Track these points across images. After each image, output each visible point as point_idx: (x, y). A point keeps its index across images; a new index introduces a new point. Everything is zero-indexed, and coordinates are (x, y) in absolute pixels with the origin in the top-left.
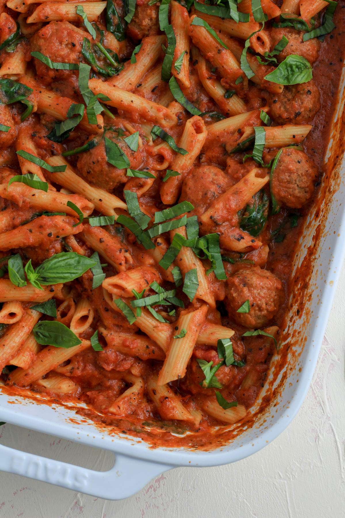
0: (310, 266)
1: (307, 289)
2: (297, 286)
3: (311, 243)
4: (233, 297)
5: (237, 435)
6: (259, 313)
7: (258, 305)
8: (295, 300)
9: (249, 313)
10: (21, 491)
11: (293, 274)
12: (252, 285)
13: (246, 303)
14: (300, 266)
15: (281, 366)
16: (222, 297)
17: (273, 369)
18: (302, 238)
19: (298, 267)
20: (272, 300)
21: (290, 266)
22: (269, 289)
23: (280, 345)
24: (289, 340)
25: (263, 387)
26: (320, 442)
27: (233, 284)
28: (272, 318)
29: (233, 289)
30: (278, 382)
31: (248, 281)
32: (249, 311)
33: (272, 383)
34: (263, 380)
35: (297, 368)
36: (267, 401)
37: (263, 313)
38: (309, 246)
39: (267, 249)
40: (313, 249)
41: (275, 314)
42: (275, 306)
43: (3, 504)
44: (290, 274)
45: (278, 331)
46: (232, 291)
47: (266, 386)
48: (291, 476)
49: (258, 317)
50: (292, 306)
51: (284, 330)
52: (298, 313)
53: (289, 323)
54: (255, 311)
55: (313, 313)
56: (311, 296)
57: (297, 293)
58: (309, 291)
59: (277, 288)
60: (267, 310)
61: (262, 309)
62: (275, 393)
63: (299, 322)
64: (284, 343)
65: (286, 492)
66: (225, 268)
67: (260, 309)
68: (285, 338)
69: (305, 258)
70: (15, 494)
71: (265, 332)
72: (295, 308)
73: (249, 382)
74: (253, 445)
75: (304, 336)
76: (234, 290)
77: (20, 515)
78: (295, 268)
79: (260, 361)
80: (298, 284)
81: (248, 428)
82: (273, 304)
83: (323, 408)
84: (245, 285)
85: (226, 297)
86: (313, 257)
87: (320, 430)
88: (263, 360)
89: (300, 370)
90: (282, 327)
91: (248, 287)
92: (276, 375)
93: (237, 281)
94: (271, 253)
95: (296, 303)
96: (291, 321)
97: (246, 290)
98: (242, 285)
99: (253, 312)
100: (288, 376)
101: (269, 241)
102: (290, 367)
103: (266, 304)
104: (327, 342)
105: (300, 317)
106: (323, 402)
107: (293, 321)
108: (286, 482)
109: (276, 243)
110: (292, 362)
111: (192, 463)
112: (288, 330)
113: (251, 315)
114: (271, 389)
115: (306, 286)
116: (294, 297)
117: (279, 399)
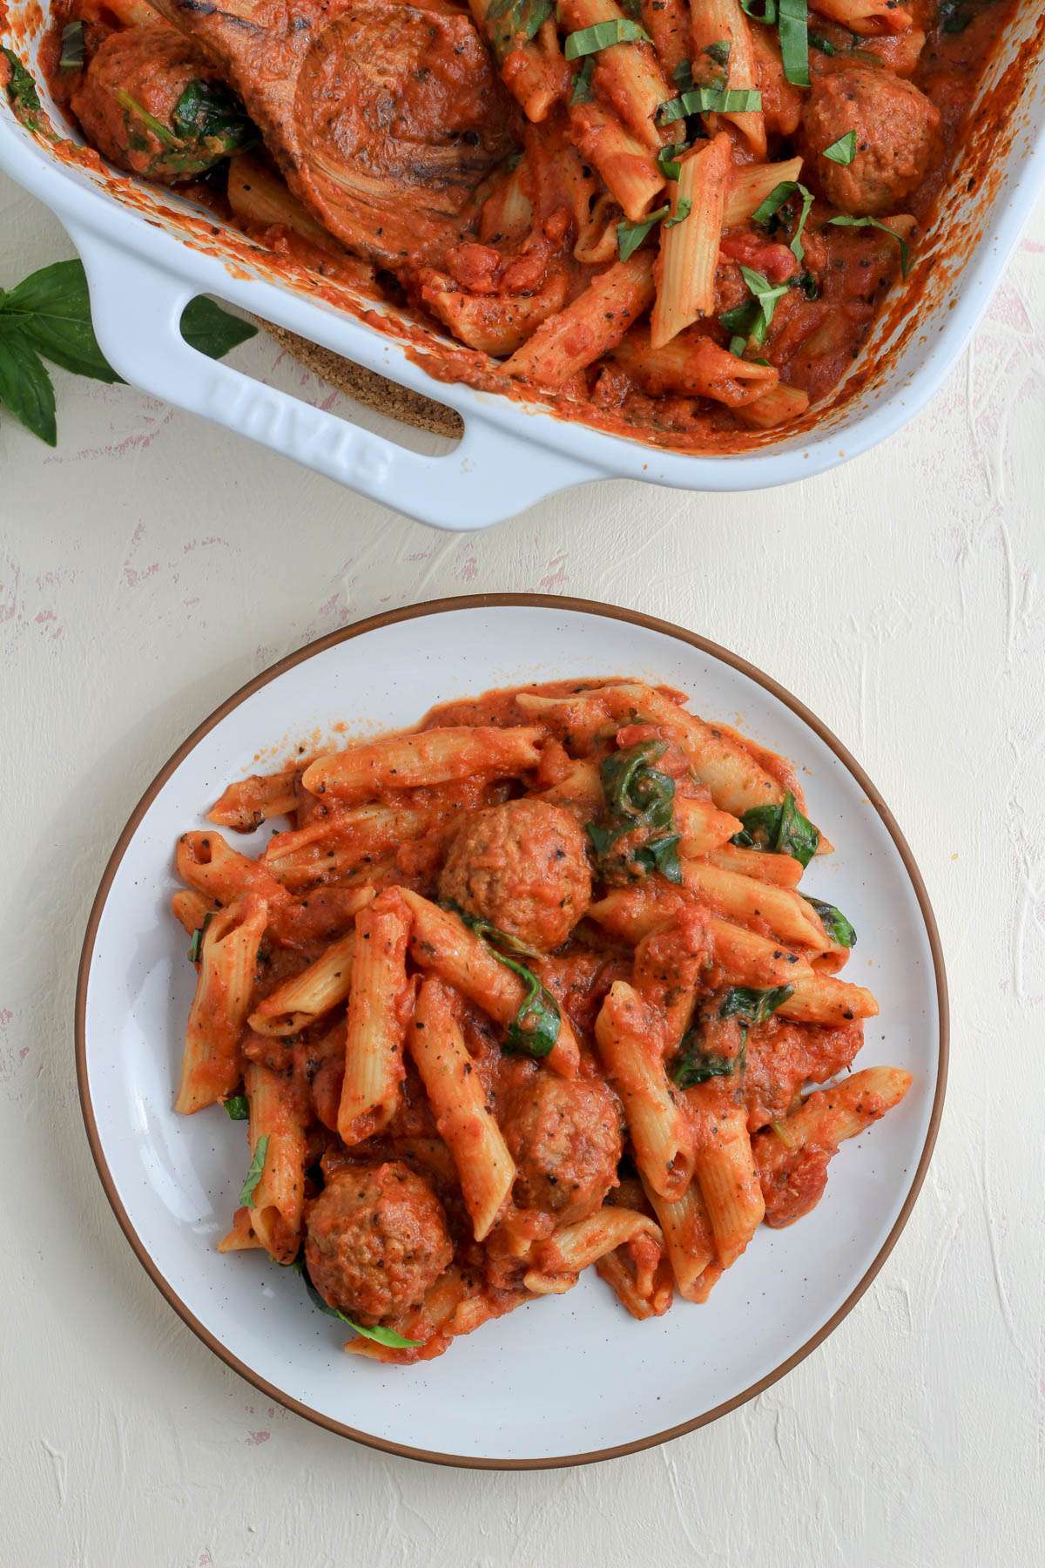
0: (1020, 80)
1: (1003, 132)
2: (979, 130)
3: (1030, 33)
4: (819, 123)
5: (767, 443)
6: (875, 174)
7: (875, 151)
8: (968, 160)
9: (850, 167)
10: (204, 543)
11: (975, 107)
12: (869, 98)
13: (848, 138)
14: (993, 89)
15: (905, 306)
16: (790, 126)
17: (885, 319)
18: (1011, 26)
19: (988, 92)
20: (911, 147)
21: (970, 89)
22: (910, 118)
23: (914, 261)
24: (936, 249)
25: (855, 356)
26: (966, 563)
27: (825, 92)
28: (903, 194)
29: (821, 102)
30: (892, 340)
31: (862, 90)
32: (852, 161)
33: (877, 348)
34: (857, 342)
35: (946, 302)
36: (858, 384)
37: (885, 174)
38: (1024, 41)
39: (920, 40)
40: (1034, 43)
41: (912, 189)
42: (916, 165)
43: (155, 568)
44: (967, 110)
45: (914, 227)
46: (818, 108)
47: (863, 356)
48: (881, 634)
49: (872, 185)
50: (957, 175)
51: (929, 230)
52: (972, 186)
53: (943, 212)
54: (866, 163)
55: (1008, 179)
56: (1009, 143)
57: (975, 145)
58: (1008, 133)
59: (929, 122)
60: (896, 170)
61: (883, 161)
62: (879, 368)
63: (969, 204)
64: (921, 259)
65: (860, 669)
66: (810, 62)
67: (880, 164)
68: (929, 245)
69: (1011, 67)
70: (187, 548)
71: (883, 224)
72: (965, 178)
73: (824, 342)
74: (806, 456)
75: (977, 230)
76: (823, 106)
77: (191, 602)
78: (981, 95)
79: (859, 292)
80: (983, 124)
81: (799, 432)
82: (911, 158)
83: (991, 482)
84: (851, 97)
85: (801, 126)
86: (1031, 61)
87: (972, 534)
88: (866, 292)
89: (952, 304)
90: (925, 219)
91: (860, 103)
92: (889, 330)
93: (833, 84)
94: (927, 52)
95: (969, 166)
96: (949, 207)
97: (852, 108)
98: (843, 96)
99: (859, 166)
100: (919, 325)
101: (930, 24)
102: (927, 304)
103: (896, 154)
104: (1028, 324)
105: (973, 195)
106: (992, 466)
107: (954, 208)
108: (865, 645)
109: (945, 34)
110: (933, 294)
111: (649, 473)
112: (940, 227)
113: (852, 172)
114: (872, 360)
115: (1001, 124)
116: (967, 155)
117: (888, 372)
